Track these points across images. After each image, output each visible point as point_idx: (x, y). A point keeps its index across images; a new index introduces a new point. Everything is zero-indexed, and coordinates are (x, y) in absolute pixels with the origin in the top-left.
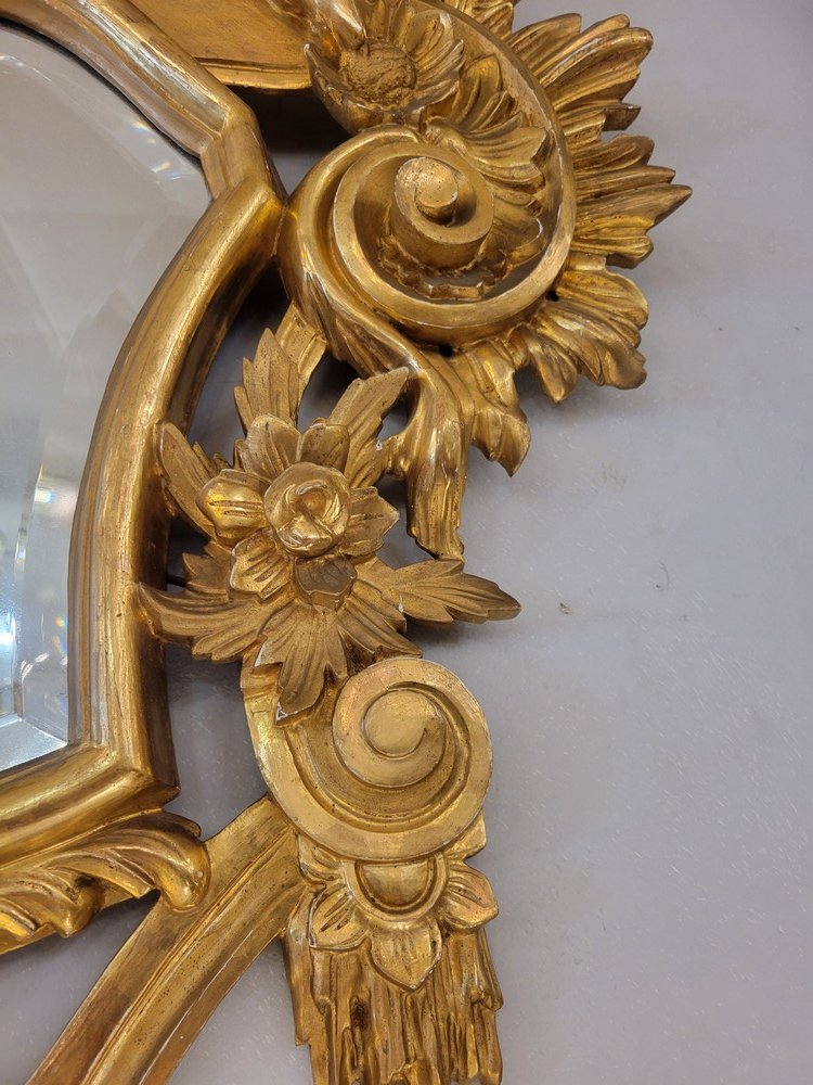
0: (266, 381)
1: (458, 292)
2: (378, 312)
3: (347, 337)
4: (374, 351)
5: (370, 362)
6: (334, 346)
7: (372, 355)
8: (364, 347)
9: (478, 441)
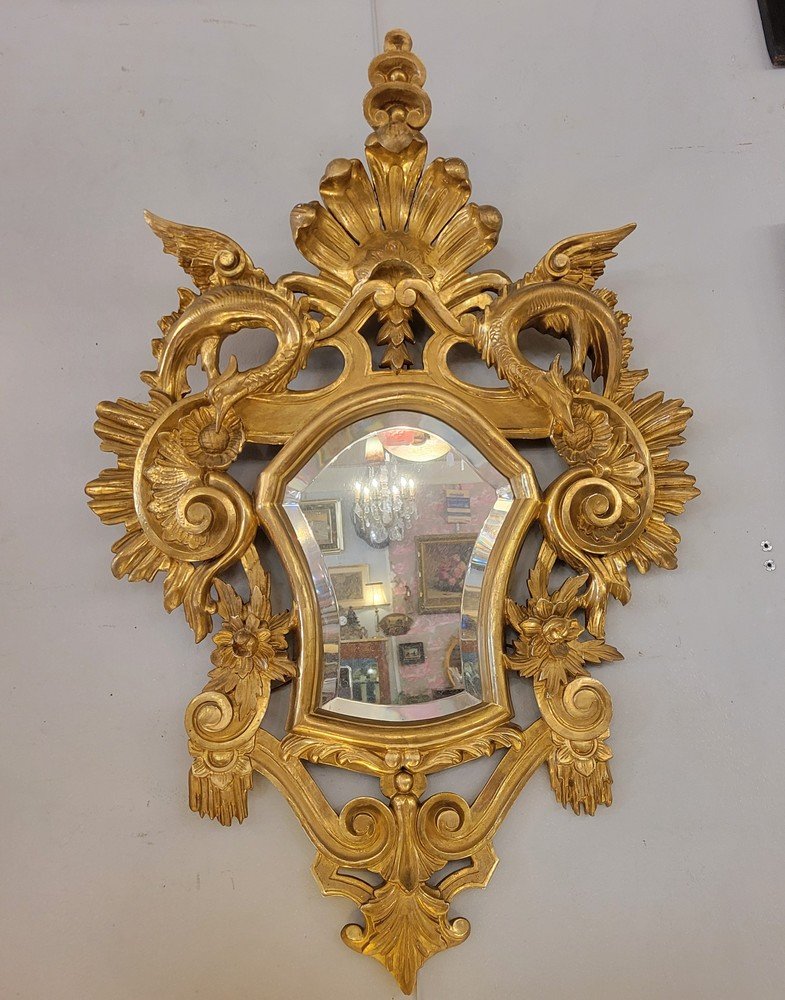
3: (564, 554)
5: (574, 564)
6: (560, 556)
7: (574, 561)
8: (571, 559)
9: (612, 593)
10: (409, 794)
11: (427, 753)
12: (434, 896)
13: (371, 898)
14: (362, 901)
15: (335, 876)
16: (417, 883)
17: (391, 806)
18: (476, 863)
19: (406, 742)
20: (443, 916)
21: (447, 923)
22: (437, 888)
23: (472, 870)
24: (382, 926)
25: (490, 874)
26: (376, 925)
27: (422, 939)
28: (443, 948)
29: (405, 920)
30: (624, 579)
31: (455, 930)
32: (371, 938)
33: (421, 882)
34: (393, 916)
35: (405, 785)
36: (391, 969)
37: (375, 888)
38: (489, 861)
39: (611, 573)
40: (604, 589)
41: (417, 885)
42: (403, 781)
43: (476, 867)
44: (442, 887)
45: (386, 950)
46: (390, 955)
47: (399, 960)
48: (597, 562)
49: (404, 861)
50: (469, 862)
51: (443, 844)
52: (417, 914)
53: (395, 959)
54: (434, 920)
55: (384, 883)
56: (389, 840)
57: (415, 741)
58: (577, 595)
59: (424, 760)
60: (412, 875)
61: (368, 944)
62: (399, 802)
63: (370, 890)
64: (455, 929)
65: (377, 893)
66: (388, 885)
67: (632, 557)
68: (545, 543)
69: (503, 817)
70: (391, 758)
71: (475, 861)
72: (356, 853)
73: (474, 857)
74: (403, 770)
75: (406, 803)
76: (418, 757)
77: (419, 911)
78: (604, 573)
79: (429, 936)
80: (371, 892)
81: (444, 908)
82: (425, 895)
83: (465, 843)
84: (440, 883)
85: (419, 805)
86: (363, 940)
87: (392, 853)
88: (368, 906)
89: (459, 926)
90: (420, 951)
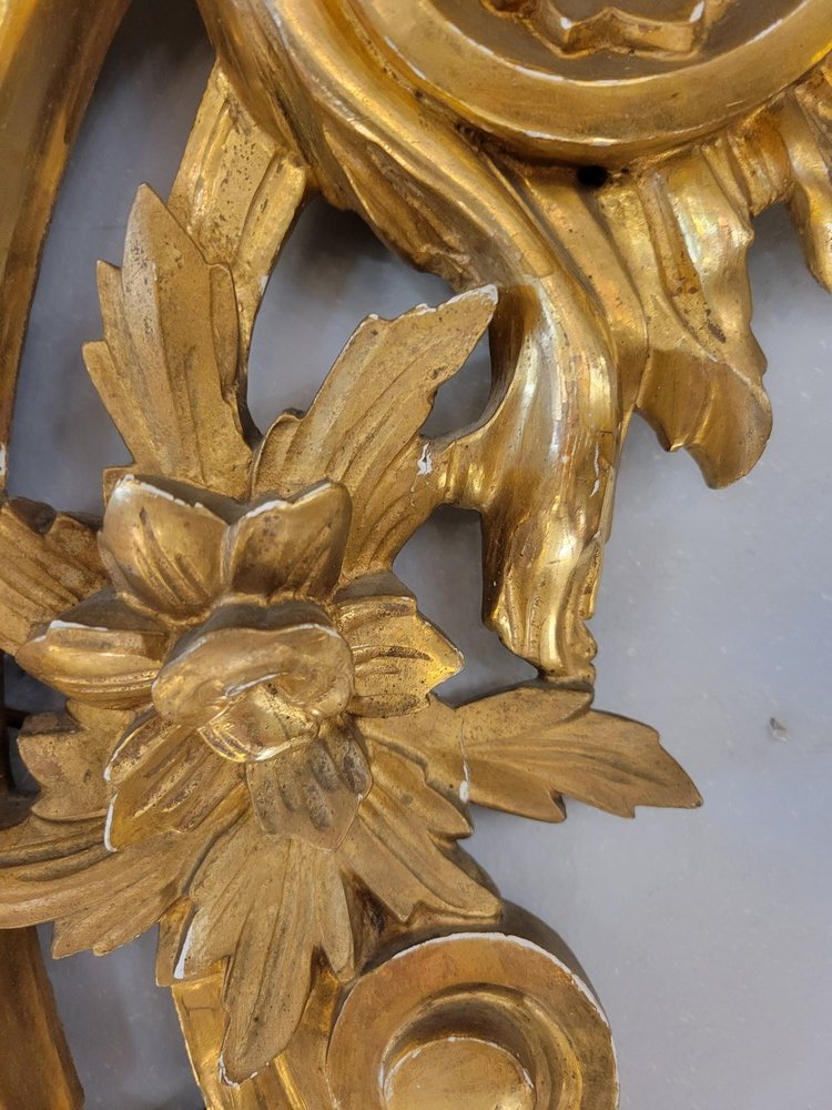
0: (154, 325)
1: (635, 33)
2: (426, 106)
3: (352, 166)
4: (416, 204)
5: (409, 226)
6: (325, 179)
7: (414, 213)
8: (395, 194)
9: (649, 414)
30: (730, 322)
39: (651, 290)
40: (599, 387)
48: (563, 212)
58: (434, 430)
67: (789, 178)
68: (220, 83)
78: (608, 286)
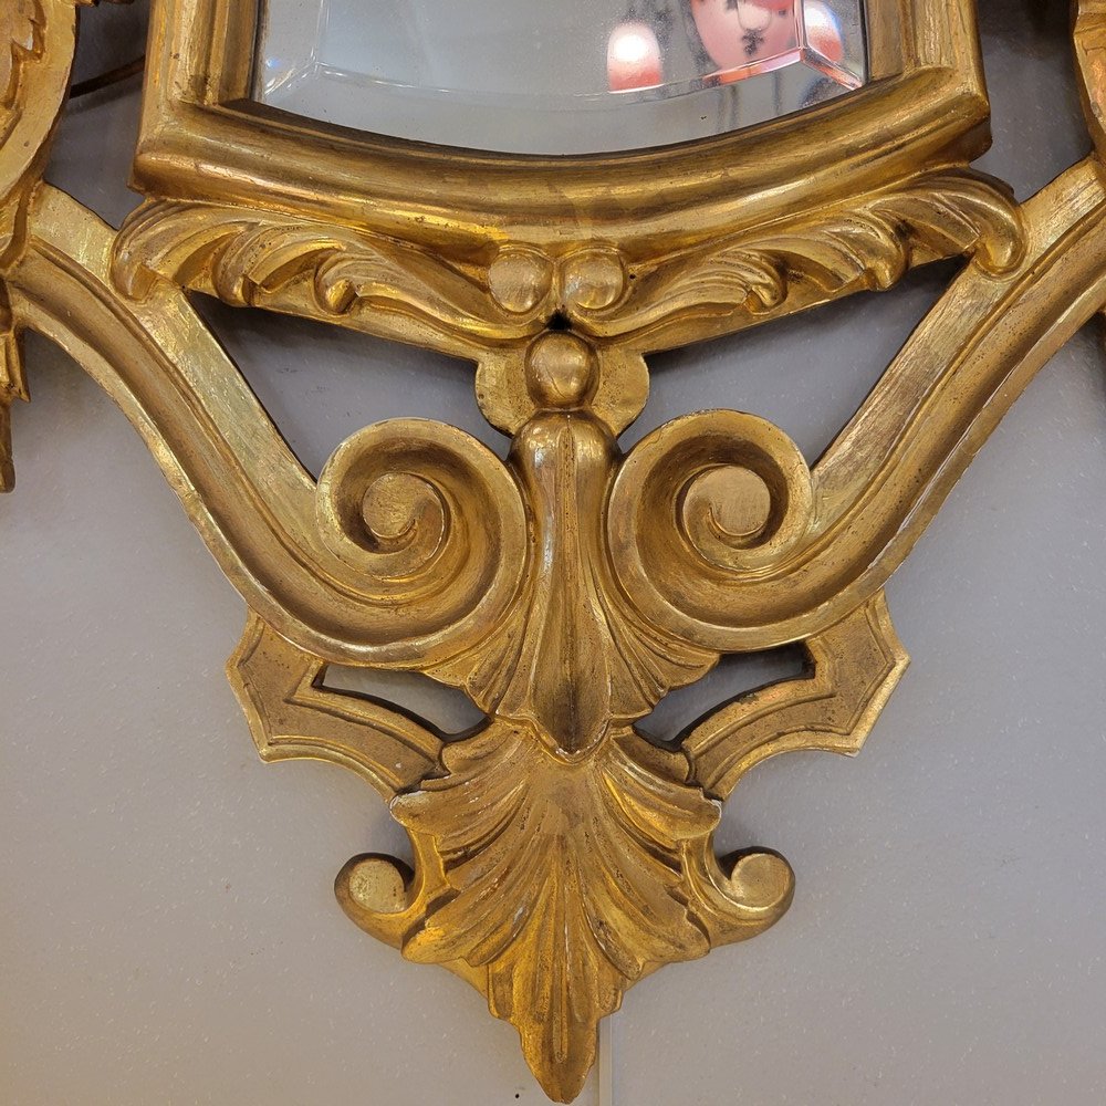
10: (578, 410)
11: (650, 266)
12: (668, 774)
13: (431, 771)
14: (400, 783)
15: (306, 693)
16: (601, 726)
17: (515, 461)
18: (824, 665)
19: (568, 213)
20: (697, 843)
21: (713, 868)
22: (676, 745)
23: (807, 688)
24: (470, 871)
25: (877, 705)
26: (451, 865)
27: (615, 917)
28: (695, 949)
29: (553, 850)
31: (740, 892)
32: (435, 907)
33: (618, 724)
34: (512, 837)
35: (565, 375)
36: (504, 1010)
37: (446, 740)
38: (875, 661)
41: (598, 734)
42: (560, 364)
43: (823, 680)
44: (698, 742)
45: (485, 949)
46: (500, 967)
47: (534, 986)
49: (557, 647)
50: (796, 660)
51: (705, 592)
52: (603, 834)
53: (517, 983)
54: (663, 856)
55: (485, 723)
56: (501, 573)
57: (609, 212)
59: (639, 292)
60: (584, 700)
61: (419, 926)
62: (540, 445)
63: (427, 742)
64: (736, 886)
65: (453, 755)
66: (494, 732)
69: (933, 506)
70: (510, 280)
71: (818, 656)
72: (387, 618)
73: (815, 645)
74: (560, 324)
75: (569, 446)
76: (614, 279)
77: (609, 824)
79: (645, 911)
80: (433, 752)
81: (702, 814)
82: (632, 770)
83: (783, 592)
84: (687, 732)
85: (615, 456)
86: (403, 914)
87: (515, 619)
88: (418, 798)
89: (751, 878)
90: (610, 958)
